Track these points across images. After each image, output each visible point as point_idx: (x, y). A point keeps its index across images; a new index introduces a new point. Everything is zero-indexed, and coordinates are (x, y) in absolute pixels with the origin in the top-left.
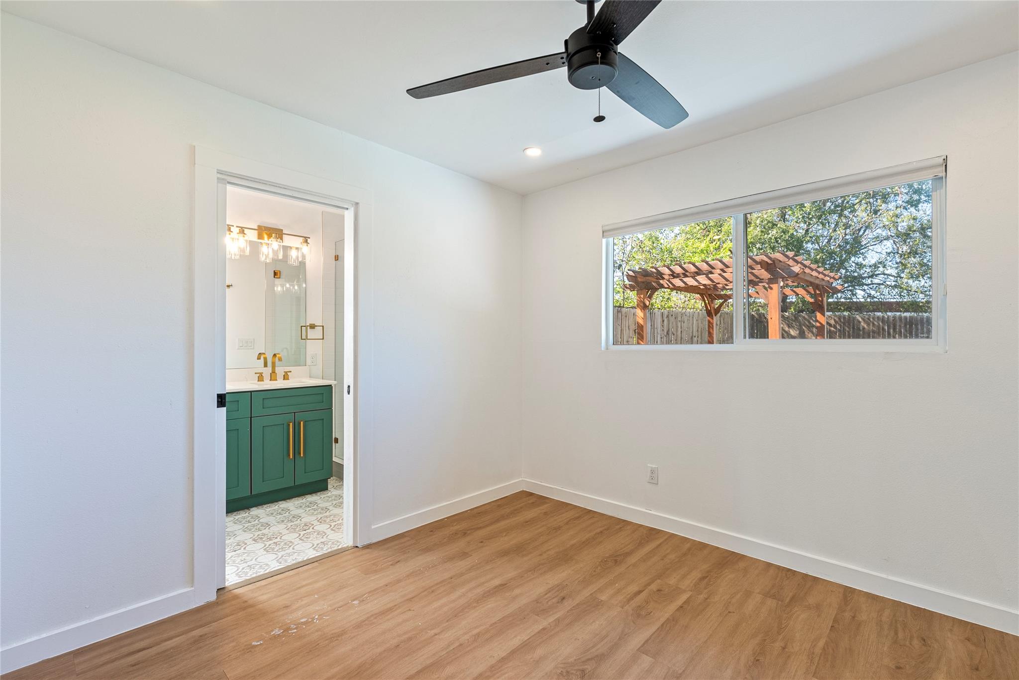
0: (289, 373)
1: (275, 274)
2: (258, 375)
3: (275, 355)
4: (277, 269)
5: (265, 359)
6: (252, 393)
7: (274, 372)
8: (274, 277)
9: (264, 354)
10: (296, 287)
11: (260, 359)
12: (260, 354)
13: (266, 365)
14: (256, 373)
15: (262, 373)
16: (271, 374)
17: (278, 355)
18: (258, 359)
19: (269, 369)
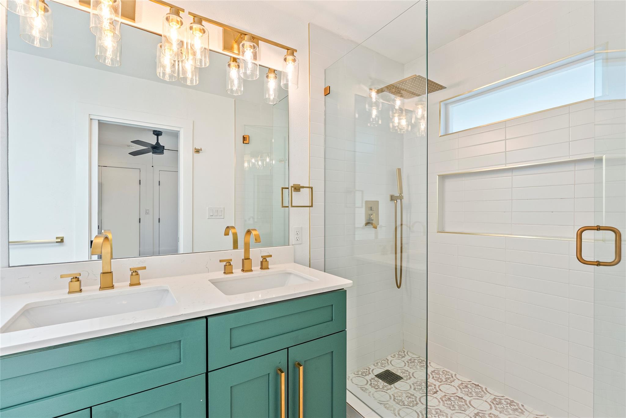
0: (268, 259)
1: (244, 139)
2: (224, 263)
3: (249, 232)
4: (247, 133)
5: (235, 236)
6: (209, 319)
7: (247, 258)
8: (243, 143)
9: (233, 228)
10: (260, 163)
11: (228, 235)
12: (228, 227)
13: (235, 246)
14: (221, 261)
15: (231, 260)
16: (243, 260)
17: (254, 233)
18: (225, 235)
19: (241, 252)
